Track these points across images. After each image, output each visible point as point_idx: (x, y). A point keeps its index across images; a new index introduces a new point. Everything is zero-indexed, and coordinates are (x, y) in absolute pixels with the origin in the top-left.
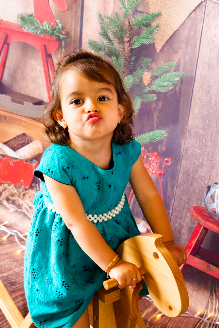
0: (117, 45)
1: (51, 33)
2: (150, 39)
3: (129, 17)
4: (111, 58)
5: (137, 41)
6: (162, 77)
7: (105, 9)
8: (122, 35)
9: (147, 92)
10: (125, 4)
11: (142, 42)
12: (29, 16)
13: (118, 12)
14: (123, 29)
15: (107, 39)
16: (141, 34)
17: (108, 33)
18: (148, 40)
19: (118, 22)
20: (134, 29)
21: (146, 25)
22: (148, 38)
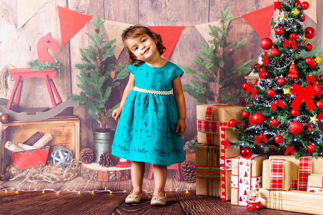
0: (93, 62)
1: (51, 67)
2: (112, 54)
3: (98, 46)
4: (90, 70)
5: (104, 57)
6: (121, 72)
7: (83, 45)
8: (95, 56)
9: (114, 82)
10: (95, 40)
11: (107, 57)
12: (35, 61)
13: (91, 45)
14: (95, 53)
15: (87, 61)
16: (106, 53)
17: (86, 58)
18: (110, 55)
19: (92, 50)
20: (101, 51)
21: (108, 47)
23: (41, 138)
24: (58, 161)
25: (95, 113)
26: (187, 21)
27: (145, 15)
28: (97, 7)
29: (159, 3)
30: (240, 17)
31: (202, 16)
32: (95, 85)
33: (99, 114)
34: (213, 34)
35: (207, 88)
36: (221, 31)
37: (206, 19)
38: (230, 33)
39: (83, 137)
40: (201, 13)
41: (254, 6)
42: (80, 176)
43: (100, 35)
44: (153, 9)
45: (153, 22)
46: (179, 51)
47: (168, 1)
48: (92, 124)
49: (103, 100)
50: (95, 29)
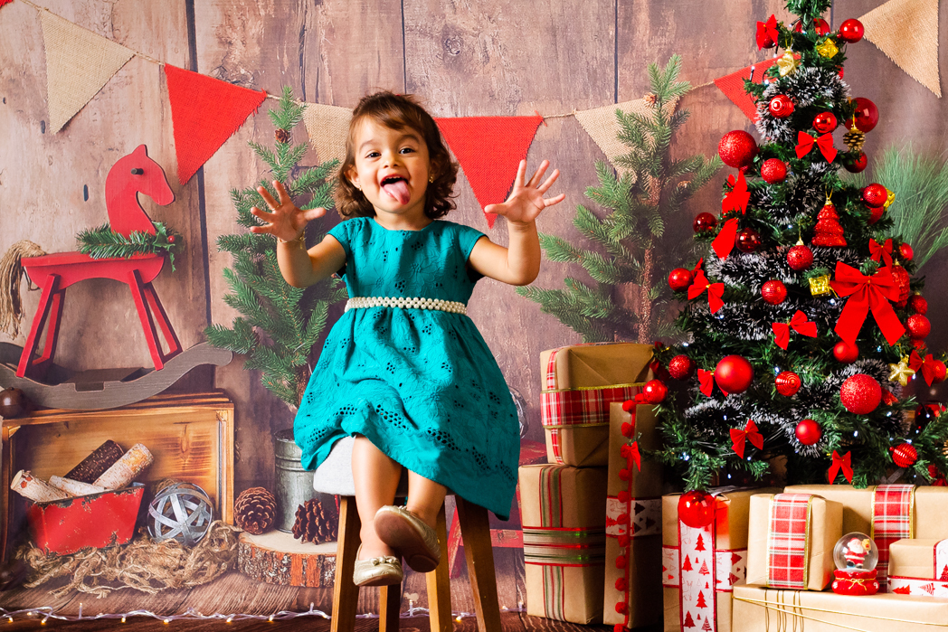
1: (147, 246)
4: (264, 253)
7: (242, 180)
10: (276, 163)
12: (101, 231)
13: (265, 179)
16: (311, 200)
21: (317, 184)
23: (118, 458)
24: (171, 529)
25: (278, 382)
26: (551, 100)
27: (423, 85)
28: (282, 66)
29: (466, 49)
30: (710, 86)
31: (594, 84)
32: (279, 299)
33: (293, 386)
34: (629, 139)
35: (614, 301)
36: (653, 128)
37: (608, 94)
38: (681, 134)
39: (245, 455)
40: (593, 76)
41: (750, 52)
42: (237, 571)
43: (291, 149)
44: (447, 68)
45: (449, 105)
47: (493, 43)
48: (270, 416)
49: (303, 342)
50: (276, 132)
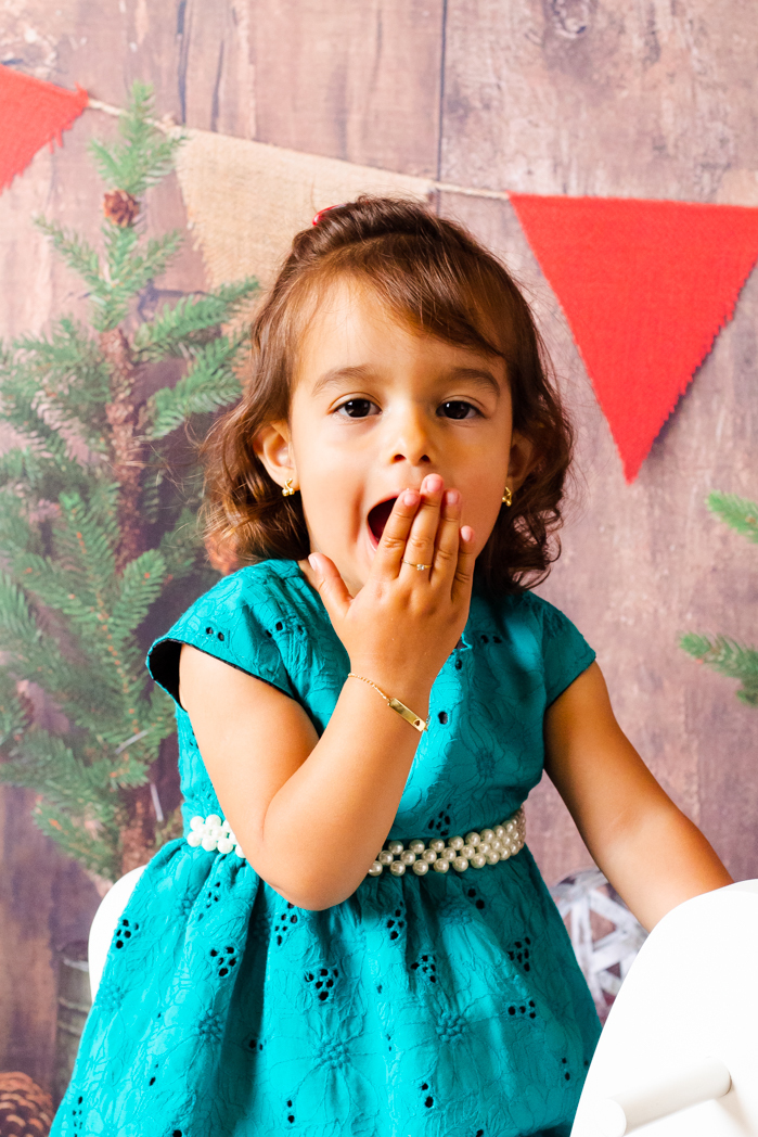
0: (79, 445)
2: (223, 387)
3: (121, 324)
4: (56, 500)
5: (167, 408)
7: (13, 313)
8: (101, 399)
10: (100, 277)
11: (188, 409)
13: (71, 314)
14: (101, 375)
15: (33, 429)
16: (184, 377)
17: (33, 406)
18: (213, 394)
19: (75, 352)
20: (147, 365)
21: (199, 337)
22: (214, 388)
25: (75, 822)
27: (487, 107)
28: (132, 30)
29: (602, 21)
32: (90, 618)
33: (110, 835)
43: (140, 243)
44: (551, 67)
46: (729, 396)
47: (674, 13)
48: (50, 904)
49: (141, 728)
50: (107, 197)
